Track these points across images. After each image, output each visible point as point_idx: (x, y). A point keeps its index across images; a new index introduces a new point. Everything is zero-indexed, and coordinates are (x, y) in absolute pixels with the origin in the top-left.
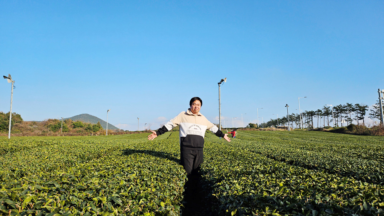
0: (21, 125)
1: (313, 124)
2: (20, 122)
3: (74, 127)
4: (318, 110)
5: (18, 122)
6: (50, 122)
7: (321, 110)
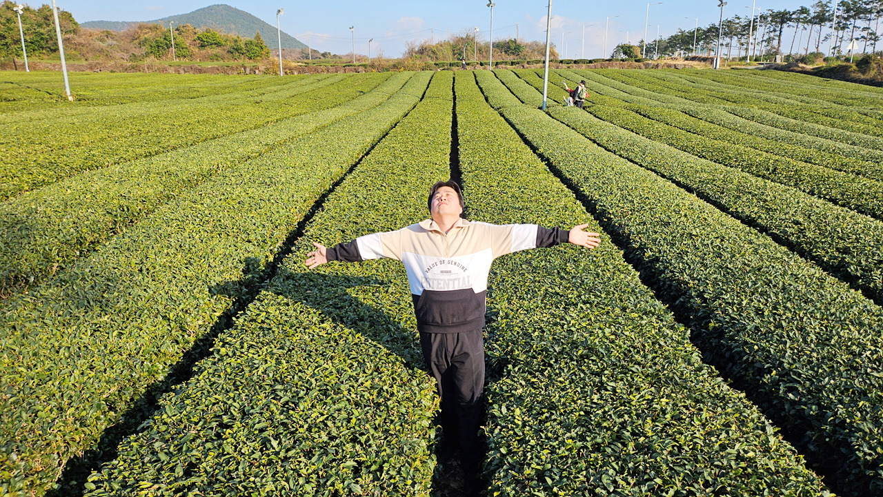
0: (78, 40)
1: (779, 46)
2: (75, 32)
3: (202, 46)
4: (802, 7)
5: (70, 31)
6: (144, 31)
7: (808, 7)
